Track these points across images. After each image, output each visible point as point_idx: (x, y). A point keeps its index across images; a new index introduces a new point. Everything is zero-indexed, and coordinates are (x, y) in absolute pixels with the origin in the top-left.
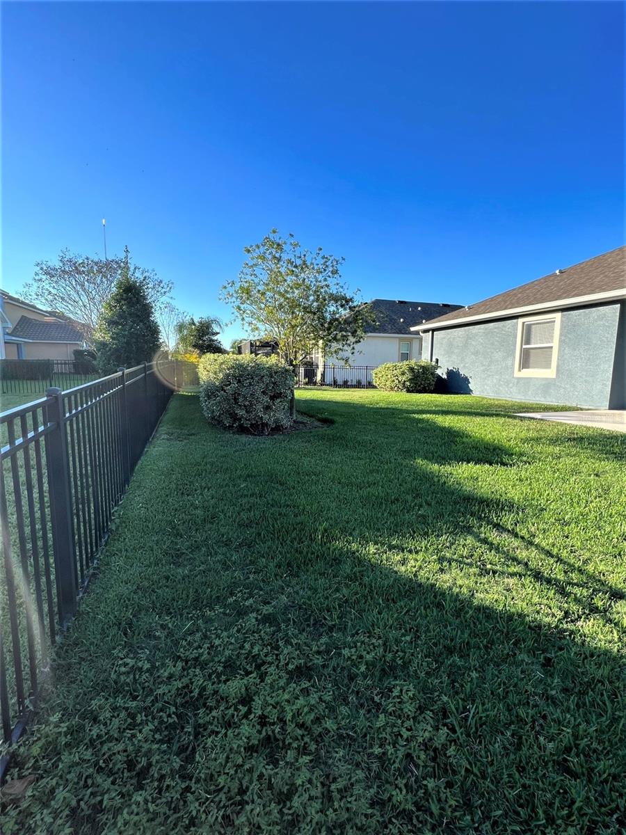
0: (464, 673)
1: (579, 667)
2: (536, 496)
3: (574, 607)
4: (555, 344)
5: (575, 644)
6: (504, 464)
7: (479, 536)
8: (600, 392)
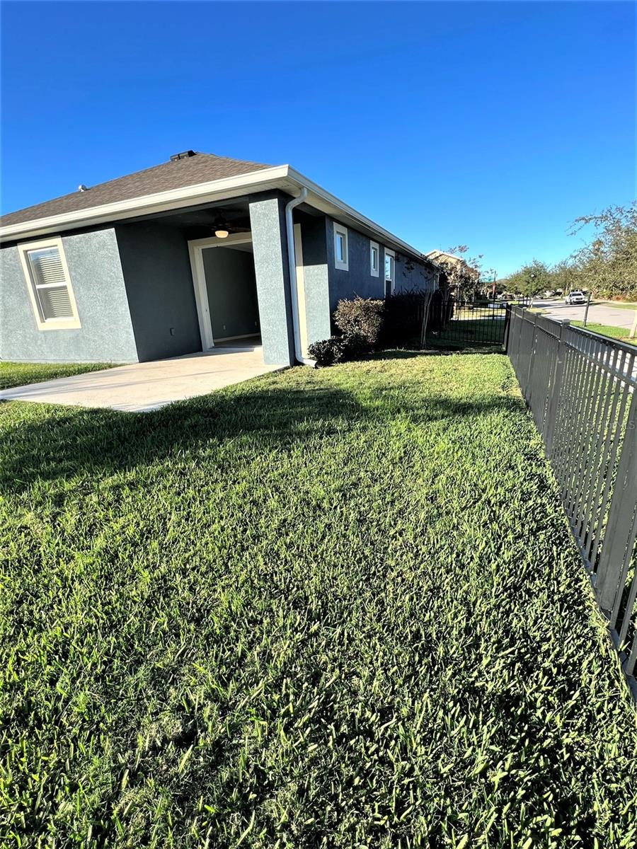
4: (68, 282)
8: (127, 342)
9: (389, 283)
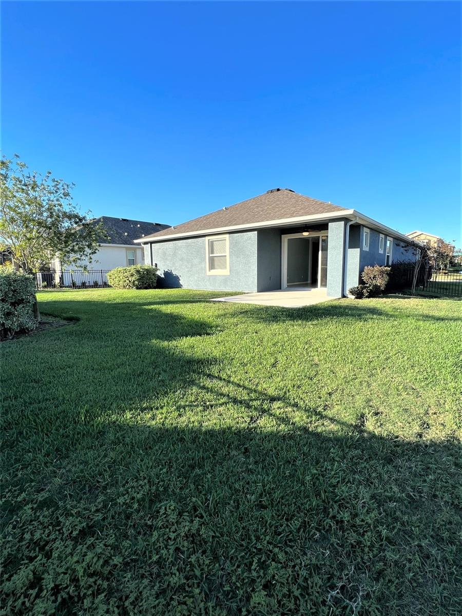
0: (203, 478)
1: (261, 446)
2: (228, 352)
3: (255, 413)
4: (227, 254)
5: (258, 434)
6: (208, 334)
7: (199, 385)
8: (253, 282)
9: (388, 256)
